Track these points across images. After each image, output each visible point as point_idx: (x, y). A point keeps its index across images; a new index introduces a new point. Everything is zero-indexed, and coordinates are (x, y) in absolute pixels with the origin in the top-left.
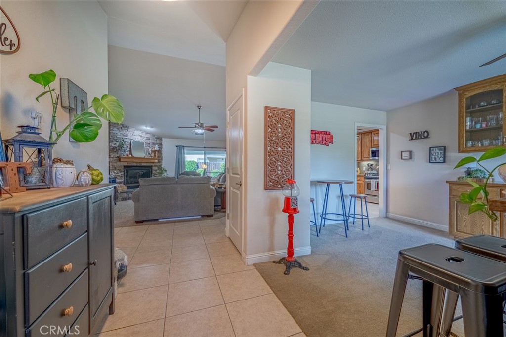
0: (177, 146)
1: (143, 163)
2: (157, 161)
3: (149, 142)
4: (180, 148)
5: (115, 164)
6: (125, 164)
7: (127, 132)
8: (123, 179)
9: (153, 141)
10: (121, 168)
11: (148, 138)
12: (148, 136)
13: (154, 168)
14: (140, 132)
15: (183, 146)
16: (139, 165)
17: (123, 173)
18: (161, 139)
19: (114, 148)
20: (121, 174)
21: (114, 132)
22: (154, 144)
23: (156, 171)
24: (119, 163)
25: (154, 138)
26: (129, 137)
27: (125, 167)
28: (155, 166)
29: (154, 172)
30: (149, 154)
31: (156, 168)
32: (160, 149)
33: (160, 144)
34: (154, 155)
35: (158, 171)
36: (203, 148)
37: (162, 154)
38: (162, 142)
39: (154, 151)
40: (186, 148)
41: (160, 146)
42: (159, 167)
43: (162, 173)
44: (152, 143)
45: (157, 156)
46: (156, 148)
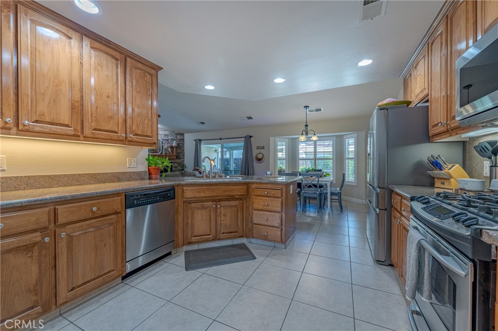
0: (195, 140)
2: (175, 157)
3: (167, 139)
4: (198, 142)
11: (166, 135)
12: (167, 133)
13: (174, 165)
15: (200, 140)
18: (182, 135)
22: (173, 140)
23: (176, 167)
25: (174, 134)
28: (175, 162)
30: (168, 151)
31: (176, 165)
32: (181, 145)
33: (180, 140)
34: (172, 151)
35: (179, 168)
36: (220, 140)
37: (183, 150)
38: (184, 138)
39: (172, 147)
40: (202, 142)
41: (181, 142)
42: (179, 164)
43: (183, 170)
44: (171, 139)
45: (176, 152)
46: (174, 144)
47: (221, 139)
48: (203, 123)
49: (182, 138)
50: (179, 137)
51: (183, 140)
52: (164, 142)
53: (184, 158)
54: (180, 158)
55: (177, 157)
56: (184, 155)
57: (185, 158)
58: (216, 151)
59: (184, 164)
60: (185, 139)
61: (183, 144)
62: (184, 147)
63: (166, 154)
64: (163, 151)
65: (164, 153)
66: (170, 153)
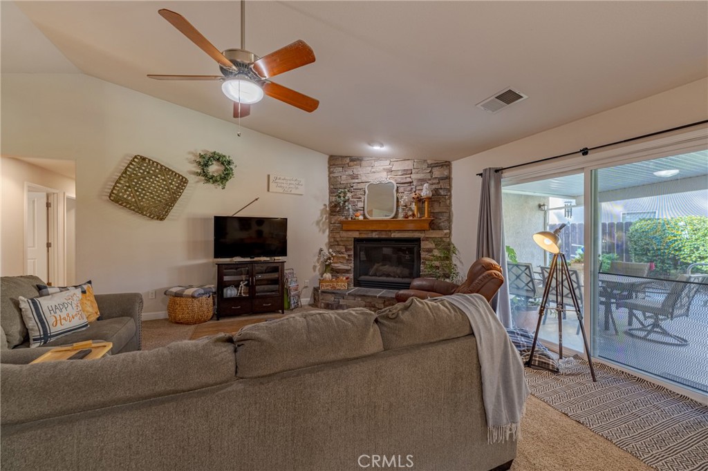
0: (481, 175)
1: (395, 231)
2: (426, 226)
3: (409, 180)
4: (492, 177)
5: (338, 236)
6: (356, 235)
7: (360, 169)
8: (352, 265)
9: (420, 176)
10: (347, 243)
11: (407, 172)
12: (408, 165)
13: (424, 245)
14: (388, 162)
15: (497, 171)
16: (384, 236)
17: (352, 253)
18: (447, 165)
19: (336, 206)
20: (349, 256)
21: (335, 175)
22: (422, 181)
23: (430, 251)
24: (344, 234)
25: (425, 166)
26: (364, 179)
27: (357, 240)
28: (427, 239)
29: (423, 255)
30: (410, 209)
31: (430, 245)
32: (442, 192)
33: (442, 179)
34: (421, 210)
35: (436, 253)
36: (581, 158)
37: (449, 206)
38: (450, 172)
39: (419, 200)
40: (506, 174)
41: (442, 184)
42: (438, 242)
43: (448, 258)
44: (420, 180)
45: (430, 213)
46: (425, 192)
47: (585, 152)
48: (509, 97)
49: (446, 173)
50: (437, 173)
51: (448, 178)
52: (401, 190)
53: (450, 228)
54: (440, 229)
55: (433, 225)
56: (449, 220)
57: (453, 226)
58: (540, 206)
59: (449, 244)
60: (453, 176)
61: (449, 190)
62: (450, 197)
63: (406, 217)
64: (400, 210)
65: (401, 217)
66: (413, 215)
